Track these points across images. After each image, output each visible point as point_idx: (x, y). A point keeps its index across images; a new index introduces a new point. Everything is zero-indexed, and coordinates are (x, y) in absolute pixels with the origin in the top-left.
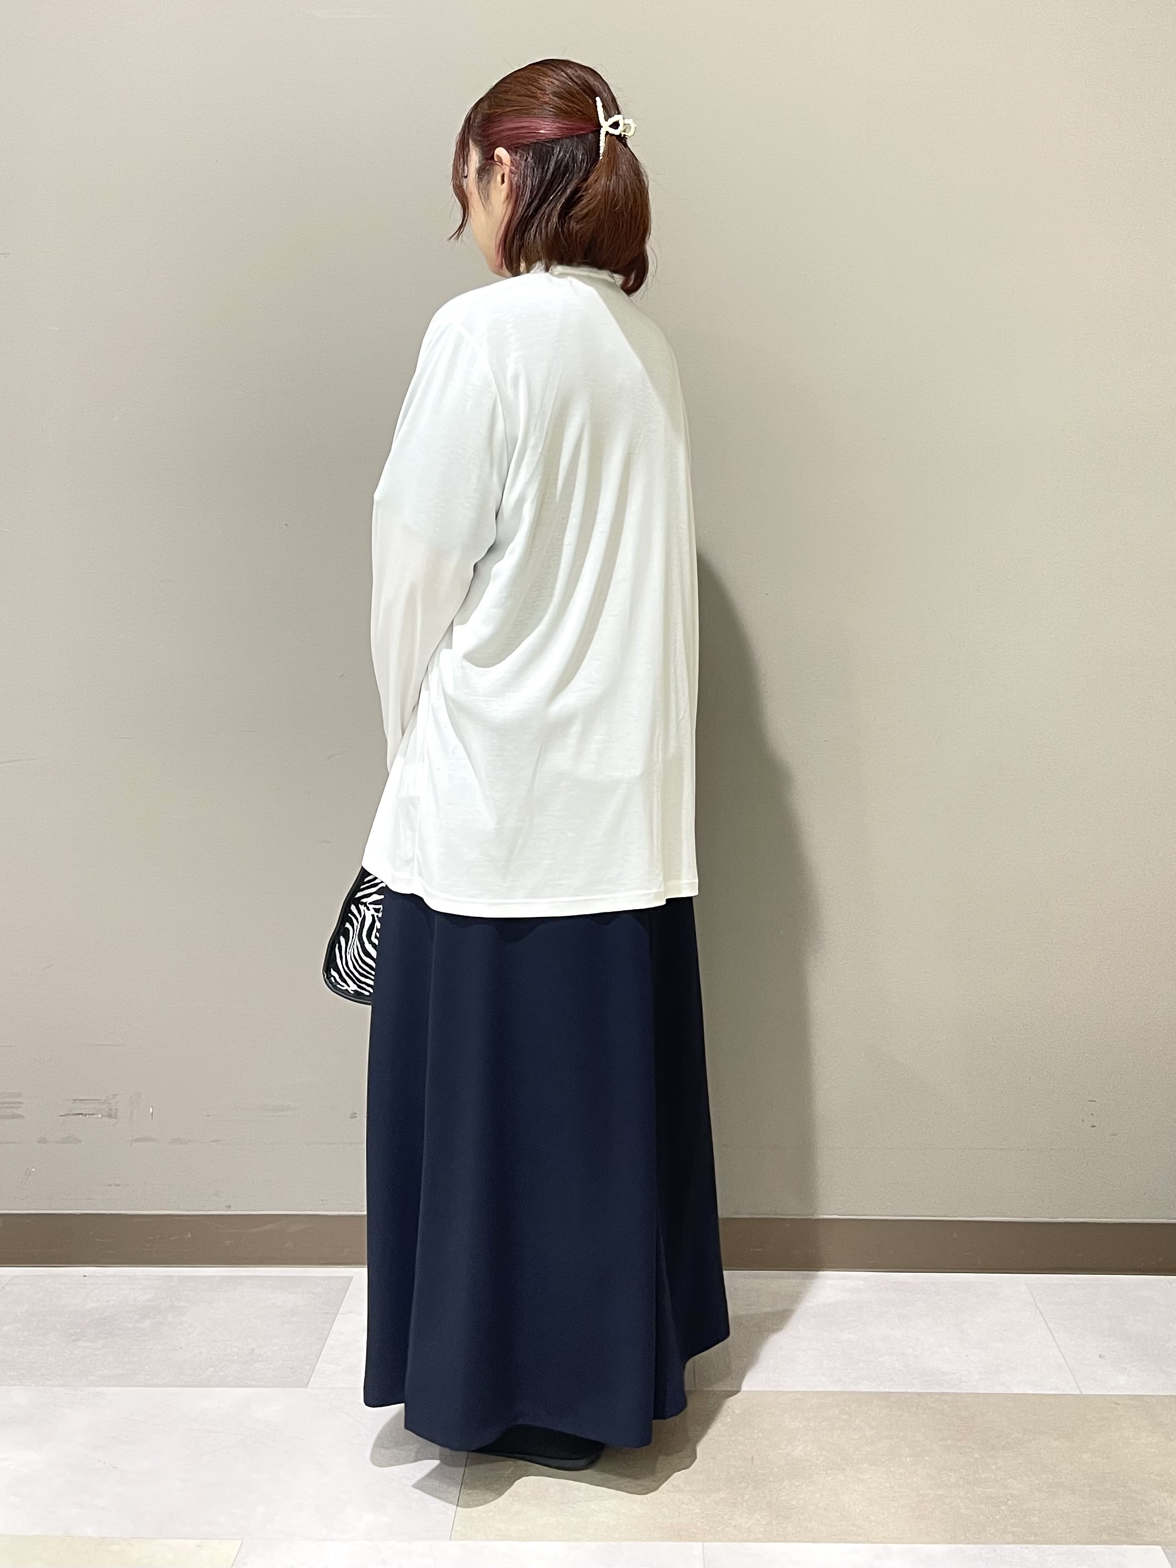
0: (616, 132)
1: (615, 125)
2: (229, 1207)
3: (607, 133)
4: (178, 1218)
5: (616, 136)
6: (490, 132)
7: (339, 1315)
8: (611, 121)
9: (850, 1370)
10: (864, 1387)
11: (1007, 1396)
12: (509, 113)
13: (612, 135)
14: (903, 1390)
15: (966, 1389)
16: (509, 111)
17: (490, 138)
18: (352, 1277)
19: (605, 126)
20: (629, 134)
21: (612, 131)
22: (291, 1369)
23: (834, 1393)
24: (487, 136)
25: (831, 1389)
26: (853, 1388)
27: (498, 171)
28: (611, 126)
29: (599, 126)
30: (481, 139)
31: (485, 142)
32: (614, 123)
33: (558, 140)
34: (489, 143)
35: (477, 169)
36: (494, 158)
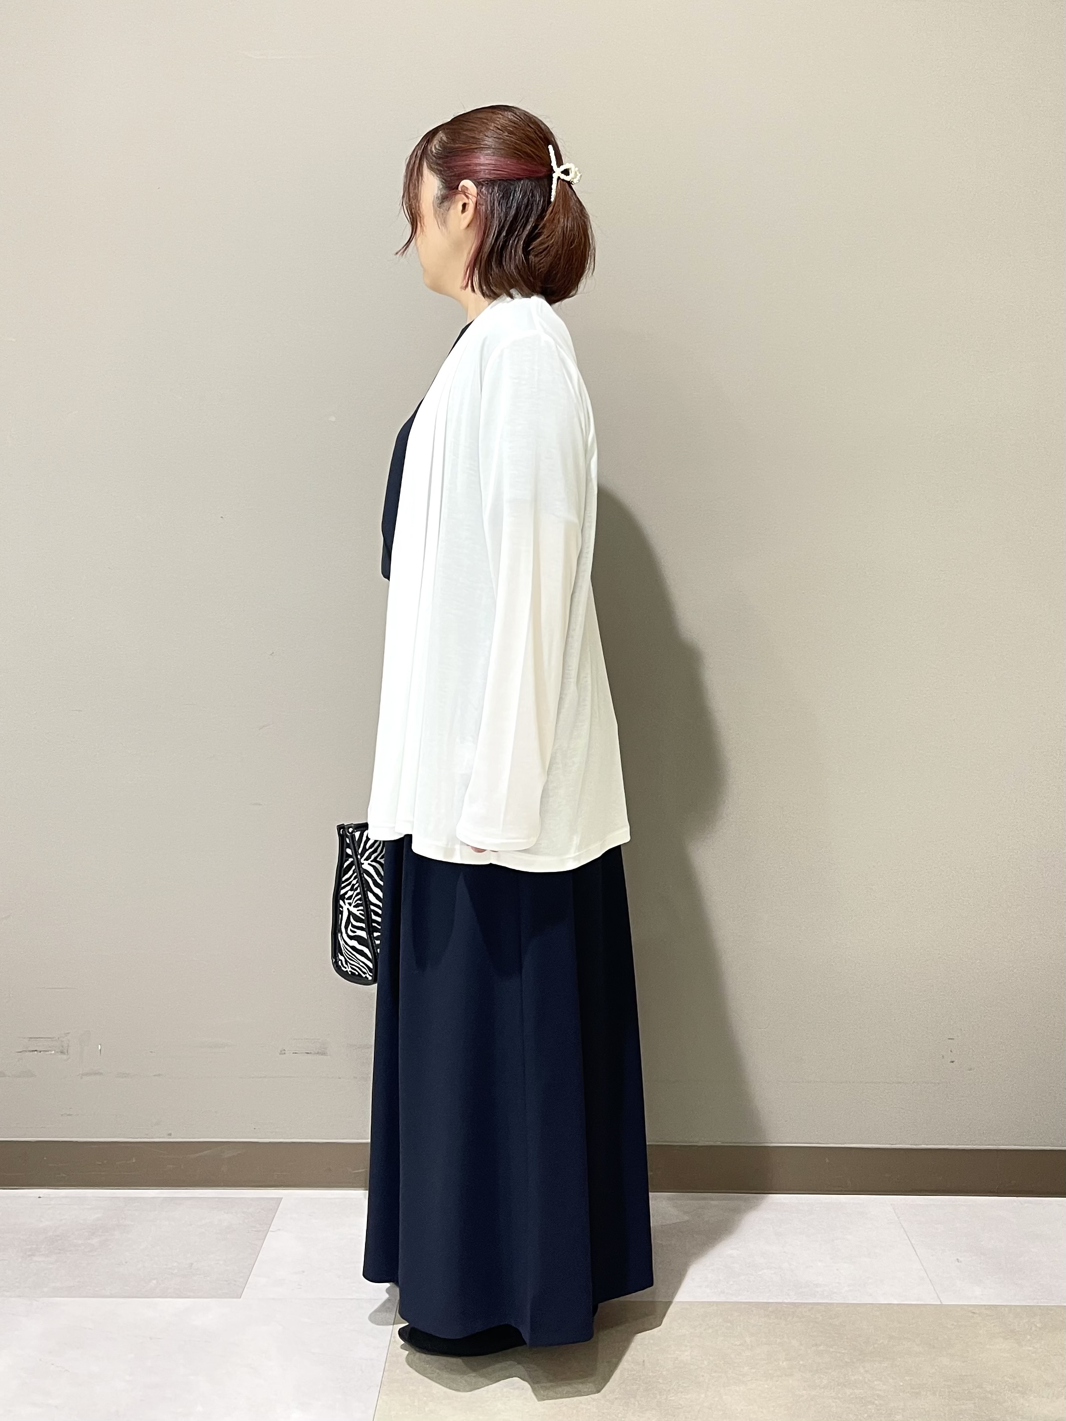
0: (567, 178)
1: (566, 172)
3: (559, 178)
5: (566, 181)
6: (455, 164)
7: (269, 1233)
8: (562, 168)
9: (731, 1283)
12: (475, 150)
13: (563, 180)
14: (780, 1301)
16: (476, 148)
17: (454, 170)
18: (282, 1198)
19: (557, 173)
20: (575, 181)
21: (563, 177)
22: (227, 1281)
23: (717, 1303)
24: (449, 168)
25: (714, 1300)
26: (734, 1299)
27: (461, 199)
28: (562, 172)
29: (552, 171)
30: (441, 169)
31: (446, 171)
32: (565, 170)
33: (519, 180)
34: (453, 174)
35: (437, 194)
36: (458, 188)
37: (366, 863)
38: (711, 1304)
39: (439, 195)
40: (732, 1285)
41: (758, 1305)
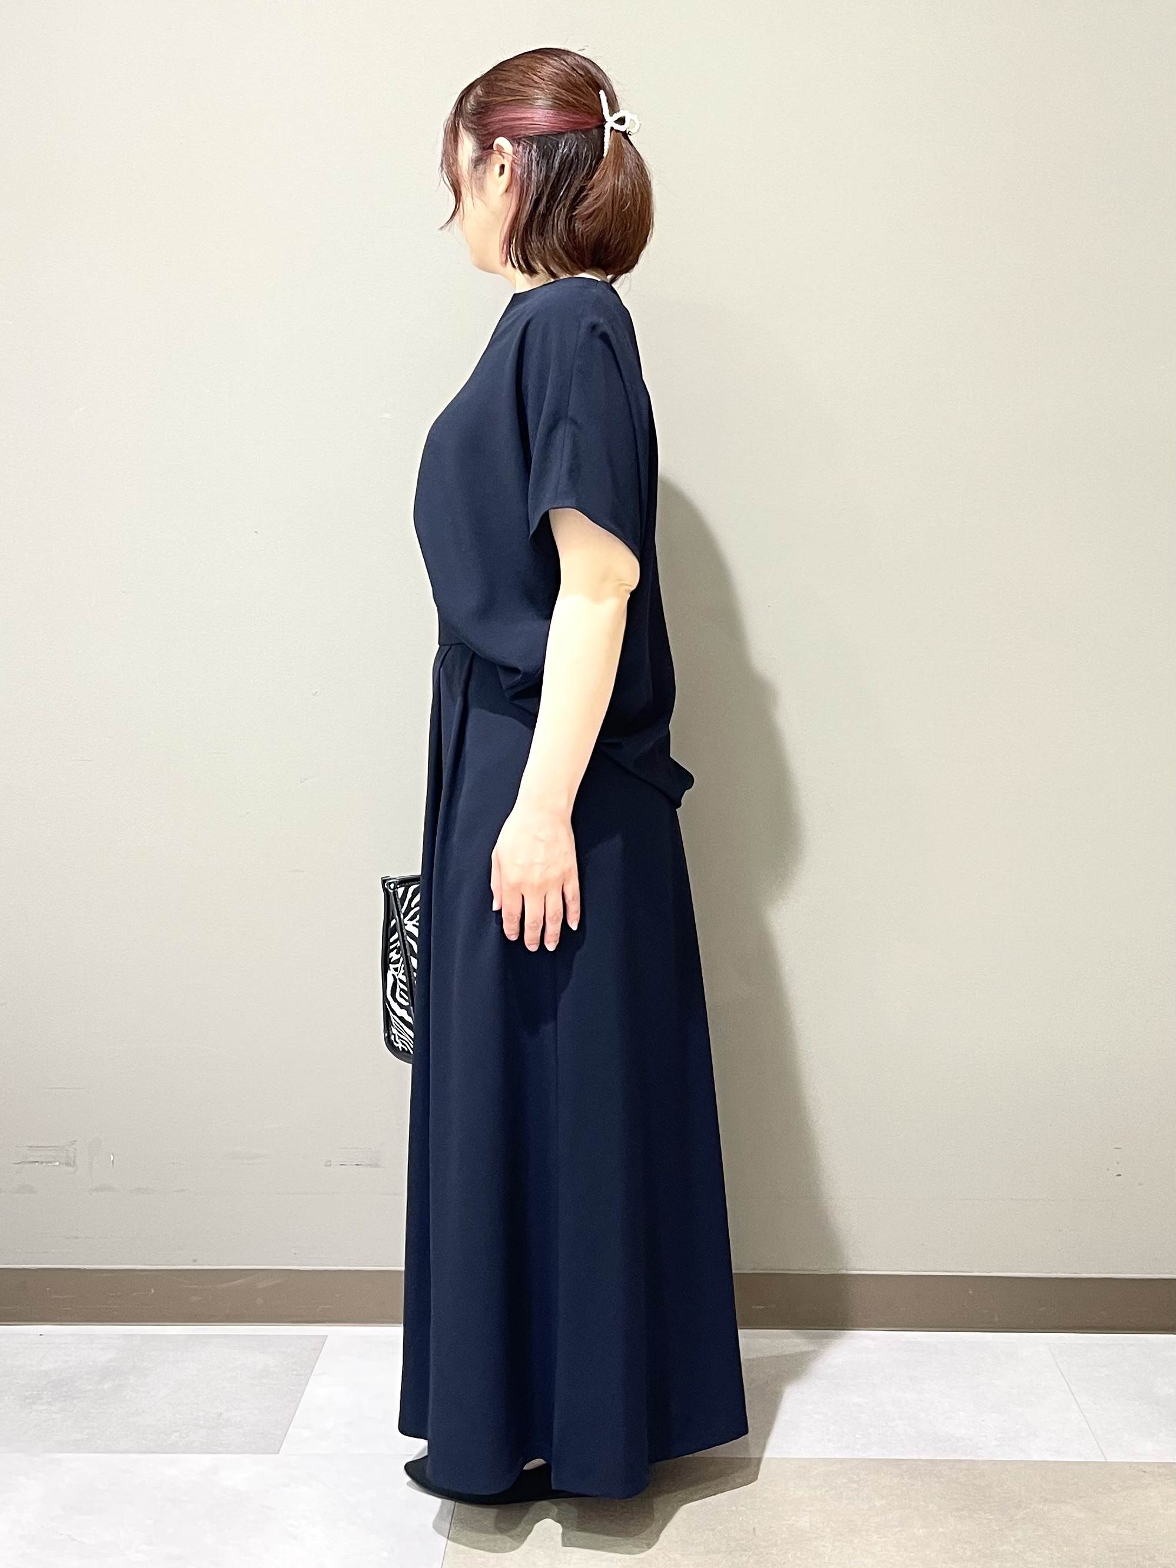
0: (622, 128)
1: (621, 121)
2: (195, 1261)
3: (612, 129)
4: (140, 1273)
5: (621, 132)
6: (489, 120)
8: (616, 116)
10: (874, 1454)
11: (1027, 1464)
12: (510, 103)
13: (617, 131)
15: (983, 1455)
16: (511, 100)
17: (489, 127)
19: (610, 122)
20: (633, 131)
21: (617, 127)
22: (262, 1434)
23: (842, 1461)
24: (485, 126)
25: (837, 1456)
27: (496, 161)
28: (616, 122)
29: (604, 121)
30: (476, 128)
31: (481, 129)
32: (619, 119)
33: (562, 134)
34: (486, 132)
35: (471, 158)
36: (493, 148)
37: (410, 923)
38: (835, 1461)
39: (474, 158)
40: (858, 1438)
41: (889, 1462)
